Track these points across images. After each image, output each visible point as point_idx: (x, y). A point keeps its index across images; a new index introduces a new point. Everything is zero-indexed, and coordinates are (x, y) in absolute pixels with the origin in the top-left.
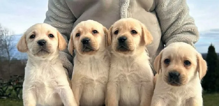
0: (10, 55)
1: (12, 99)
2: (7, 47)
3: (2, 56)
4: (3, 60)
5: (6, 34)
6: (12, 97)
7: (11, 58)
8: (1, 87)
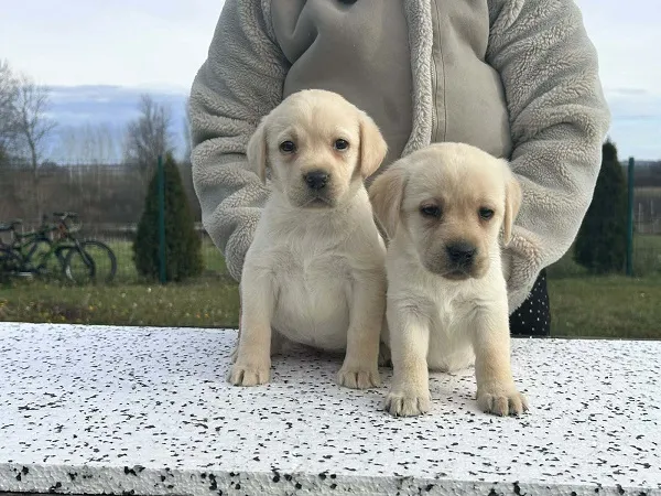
0: (37, 152)
2: (30, 130)
4: (15, 164)
6: (48, 276)
7: (40, 162)
8: (17, 245)
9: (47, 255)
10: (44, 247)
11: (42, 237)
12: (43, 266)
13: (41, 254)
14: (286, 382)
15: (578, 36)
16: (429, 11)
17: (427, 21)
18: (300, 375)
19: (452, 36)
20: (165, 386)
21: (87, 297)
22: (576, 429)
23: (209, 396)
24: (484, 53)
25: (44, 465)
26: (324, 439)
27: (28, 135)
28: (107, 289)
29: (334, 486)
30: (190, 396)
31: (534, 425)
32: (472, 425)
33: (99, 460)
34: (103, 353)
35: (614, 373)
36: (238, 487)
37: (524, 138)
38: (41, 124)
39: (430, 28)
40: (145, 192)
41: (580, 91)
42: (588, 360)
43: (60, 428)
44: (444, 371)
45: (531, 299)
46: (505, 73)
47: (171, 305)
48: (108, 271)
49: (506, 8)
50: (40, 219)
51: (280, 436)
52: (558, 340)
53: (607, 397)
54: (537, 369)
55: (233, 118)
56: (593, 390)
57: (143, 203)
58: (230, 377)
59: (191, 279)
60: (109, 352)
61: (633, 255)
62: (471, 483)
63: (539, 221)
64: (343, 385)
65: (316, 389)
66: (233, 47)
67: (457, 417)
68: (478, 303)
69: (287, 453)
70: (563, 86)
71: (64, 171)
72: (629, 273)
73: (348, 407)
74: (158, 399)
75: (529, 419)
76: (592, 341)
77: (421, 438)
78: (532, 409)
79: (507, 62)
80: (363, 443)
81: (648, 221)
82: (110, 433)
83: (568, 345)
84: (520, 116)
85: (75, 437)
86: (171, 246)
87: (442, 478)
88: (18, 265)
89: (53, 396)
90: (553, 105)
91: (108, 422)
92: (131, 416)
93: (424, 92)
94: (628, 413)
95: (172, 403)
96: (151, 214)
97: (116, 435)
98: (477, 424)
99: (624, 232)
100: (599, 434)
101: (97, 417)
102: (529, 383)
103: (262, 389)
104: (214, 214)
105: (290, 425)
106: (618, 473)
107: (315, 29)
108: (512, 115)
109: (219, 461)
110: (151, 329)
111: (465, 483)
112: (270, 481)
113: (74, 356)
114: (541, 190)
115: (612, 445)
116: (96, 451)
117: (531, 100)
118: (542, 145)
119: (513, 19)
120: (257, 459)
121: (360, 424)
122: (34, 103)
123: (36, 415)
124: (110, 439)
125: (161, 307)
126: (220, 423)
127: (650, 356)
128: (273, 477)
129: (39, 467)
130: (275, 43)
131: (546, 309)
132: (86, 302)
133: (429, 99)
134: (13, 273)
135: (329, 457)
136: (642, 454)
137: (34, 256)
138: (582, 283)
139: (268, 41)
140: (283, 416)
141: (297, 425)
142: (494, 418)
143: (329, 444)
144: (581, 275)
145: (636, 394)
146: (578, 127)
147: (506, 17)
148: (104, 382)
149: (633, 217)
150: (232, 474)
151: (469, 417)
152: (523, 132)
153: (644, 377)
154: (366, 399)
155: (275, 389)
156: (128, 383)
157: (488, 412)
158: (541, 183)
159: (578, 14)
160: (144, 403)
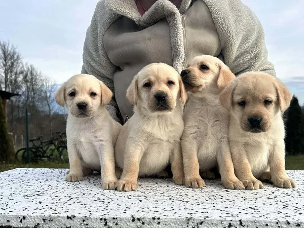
0: (51, 108)
2: (48, 99)
3: (42, 109)
4: (43, 114)
5: (46, 83)
6: (54, 159)
7: (52, 112)
8: (41, 146)
10: (52, 147)
11: (51, 142)
12: (52, 155)
13: (51, 150)
14: (140, 186)
18: (147, 183)
20: (87, 188)
22: (268, 201)
25: (32, 215)
26: (156, 205)
29: (159, 223)
30: (98, 191)
31: (250, 200)
32: (221, 200)
33: (56, 213)
36: (117, 224)
43: (40, 203)
51: (136, 205)
53: (283, 190)
62: (220, 220)
65: (153, 188)
67: (215, 197)
69: (139, 210)
73: (167, 194)
74: (84, 192)
77: (199, 205)
80: (173, 206)
85: (47, 206)
87: (207, 219)
88: (41, 155)
89: (39, 192)
91: (62, 200)
92: (71, 198)
95: (90, 194)
97: (65, 205)
100: (279, 202)
101: (57, 199)
105: (141, 201)
106: (287, 216)
109: (108, 213)
111: (218, 220)
112: (131, 221)
115: (284, 206)
116: (55, 210)
120: (125, 213)
121: (172, 200)
122: (50, 88)
123: (30, 198)
124: (62, 206)
126: (110, 200)
128: (132, 219)
129: (30, 216)
134: (39, 158)
135: (157, 212)
136: (298, 209)
137: (48, 151)
140: (138, 198)
141: (144, 201)
143: (158, 207)
148: (61, 187)
150: (114, 218)
156: (71, 187)
160: (78, 194)
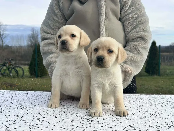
1: (6, 76)
2: (2, 36)
9: (5, 70)
10: (5, 68)
11: (4, 65)
12: (4, 73)
13: (4, 70)
14: (63, 107)
15: (144, 14)
16: (104, 7)
17: (104, 9)
18: (68, 105)
19: (110, 14)
20: (30, 108)
21: (16, 81)
23: (42, 111)
24: (119, 18)
26: (72, 123)
27: (1, 38)
28: (21, 79)
30: (37, 111)
31: (130, 119)
32: (113, 119)
33: (8, 130)
34: (14, 98)
35: (152, 104)
37: (129, 41)
38: (5, 35)
39: (105, 11)
40: (32, 53)
41: (144, 29)
42: (145, 100)
44: (106, 103)
45: (131, 83)
46: (124, 23)
47: (38, 83)
48: (22, 74)
49: (125, 6)
50: (4, 60)
51: (60, 123)
52: (138, 95)
53: (150, 111)
54: (132, 103)
55: (52, 34)
56: (146, 109)
57: (31, 56)
58: (48, 106)
59: (44, 76)
60: (16, 98)
61: (160, 71)
63: (133, 63)
64: (79, 108)
65: (72, 109)
66: (52, 15)
67: (109, 117)
68: (115, 85)
69: (61, 128)
70: (139, 27)
71: (11, 47)
72: (159, 75)
73: (80, 114)
74: (27, 112)
75: (128, 117)
76: (147, 95)
77: (99, 123)
78: (129, 114)
79: (125, 21)
80: (83, 124)
81: (164, 62)
82: (13, 122)
83: (140, 96)
84: (128, 35)
85: (3, 123)
86: (39, 68)
90: (137, 33)
91: (12, 119)
92: (19, 117)
93: (103, 28)
94: (155, 116)
95: (31, 113)
96: (34, 59)
97: (15, 123)
98: (114, 119)
99: (158, 64)
100: (147, 122)
101: (10, 117)
102: (129, 107)
103: (57, 109)
104: (46, 60)
105: (63, 119)
107: (74, 11)
108: (126, 35)
109: (42, 130)
110: (28, 92)
113: (6, 99)
114: (133, 55)
115: (150, 125)
116: (8, 127)
117: (131, 31)
118: (134, 43)
119: (127, 9)
120: (53, 130)
121: (82, 119)
122: (3, 29)
124: (12, 124)
125: (36, 84)
126: (44, 119)
127: (162, 99)
130: (63, 14)
131: (135, 86)
132: (15, 83)
133: (104, 30)
135: (73, 129)
136: (158, 127)
137: (2, 70)
138: (147, 78)
139: (61, 14)
140: (61, 117)
141: (65, 120)
142: (119, 117)
143: (73, 125)
144: (147, 76)
145: (158, 110)
146: (143, 39)
147: (124, 9)
148: (13, 107)
149: (160, 60)
151: (112, 117)
152: (129, 39)
153: (160, 105)
154: (85, 112)
155: (60, 109)
156: (20, 107)
157: (117, 115)
158: (133, 53)
159: (144, 8)
160: (23, 113)
